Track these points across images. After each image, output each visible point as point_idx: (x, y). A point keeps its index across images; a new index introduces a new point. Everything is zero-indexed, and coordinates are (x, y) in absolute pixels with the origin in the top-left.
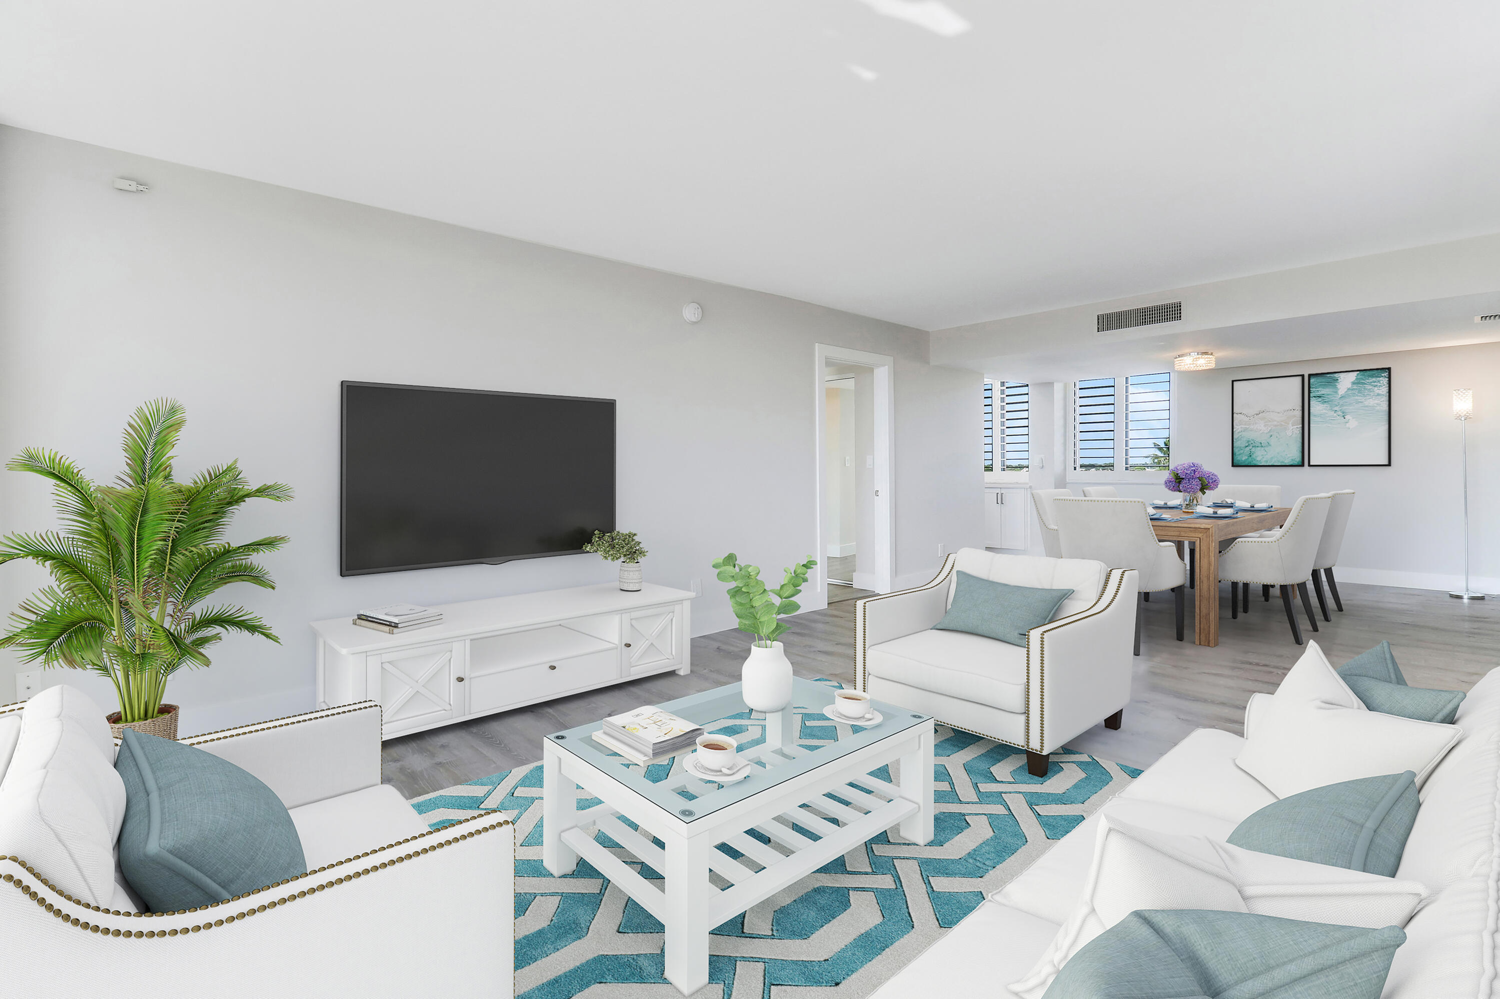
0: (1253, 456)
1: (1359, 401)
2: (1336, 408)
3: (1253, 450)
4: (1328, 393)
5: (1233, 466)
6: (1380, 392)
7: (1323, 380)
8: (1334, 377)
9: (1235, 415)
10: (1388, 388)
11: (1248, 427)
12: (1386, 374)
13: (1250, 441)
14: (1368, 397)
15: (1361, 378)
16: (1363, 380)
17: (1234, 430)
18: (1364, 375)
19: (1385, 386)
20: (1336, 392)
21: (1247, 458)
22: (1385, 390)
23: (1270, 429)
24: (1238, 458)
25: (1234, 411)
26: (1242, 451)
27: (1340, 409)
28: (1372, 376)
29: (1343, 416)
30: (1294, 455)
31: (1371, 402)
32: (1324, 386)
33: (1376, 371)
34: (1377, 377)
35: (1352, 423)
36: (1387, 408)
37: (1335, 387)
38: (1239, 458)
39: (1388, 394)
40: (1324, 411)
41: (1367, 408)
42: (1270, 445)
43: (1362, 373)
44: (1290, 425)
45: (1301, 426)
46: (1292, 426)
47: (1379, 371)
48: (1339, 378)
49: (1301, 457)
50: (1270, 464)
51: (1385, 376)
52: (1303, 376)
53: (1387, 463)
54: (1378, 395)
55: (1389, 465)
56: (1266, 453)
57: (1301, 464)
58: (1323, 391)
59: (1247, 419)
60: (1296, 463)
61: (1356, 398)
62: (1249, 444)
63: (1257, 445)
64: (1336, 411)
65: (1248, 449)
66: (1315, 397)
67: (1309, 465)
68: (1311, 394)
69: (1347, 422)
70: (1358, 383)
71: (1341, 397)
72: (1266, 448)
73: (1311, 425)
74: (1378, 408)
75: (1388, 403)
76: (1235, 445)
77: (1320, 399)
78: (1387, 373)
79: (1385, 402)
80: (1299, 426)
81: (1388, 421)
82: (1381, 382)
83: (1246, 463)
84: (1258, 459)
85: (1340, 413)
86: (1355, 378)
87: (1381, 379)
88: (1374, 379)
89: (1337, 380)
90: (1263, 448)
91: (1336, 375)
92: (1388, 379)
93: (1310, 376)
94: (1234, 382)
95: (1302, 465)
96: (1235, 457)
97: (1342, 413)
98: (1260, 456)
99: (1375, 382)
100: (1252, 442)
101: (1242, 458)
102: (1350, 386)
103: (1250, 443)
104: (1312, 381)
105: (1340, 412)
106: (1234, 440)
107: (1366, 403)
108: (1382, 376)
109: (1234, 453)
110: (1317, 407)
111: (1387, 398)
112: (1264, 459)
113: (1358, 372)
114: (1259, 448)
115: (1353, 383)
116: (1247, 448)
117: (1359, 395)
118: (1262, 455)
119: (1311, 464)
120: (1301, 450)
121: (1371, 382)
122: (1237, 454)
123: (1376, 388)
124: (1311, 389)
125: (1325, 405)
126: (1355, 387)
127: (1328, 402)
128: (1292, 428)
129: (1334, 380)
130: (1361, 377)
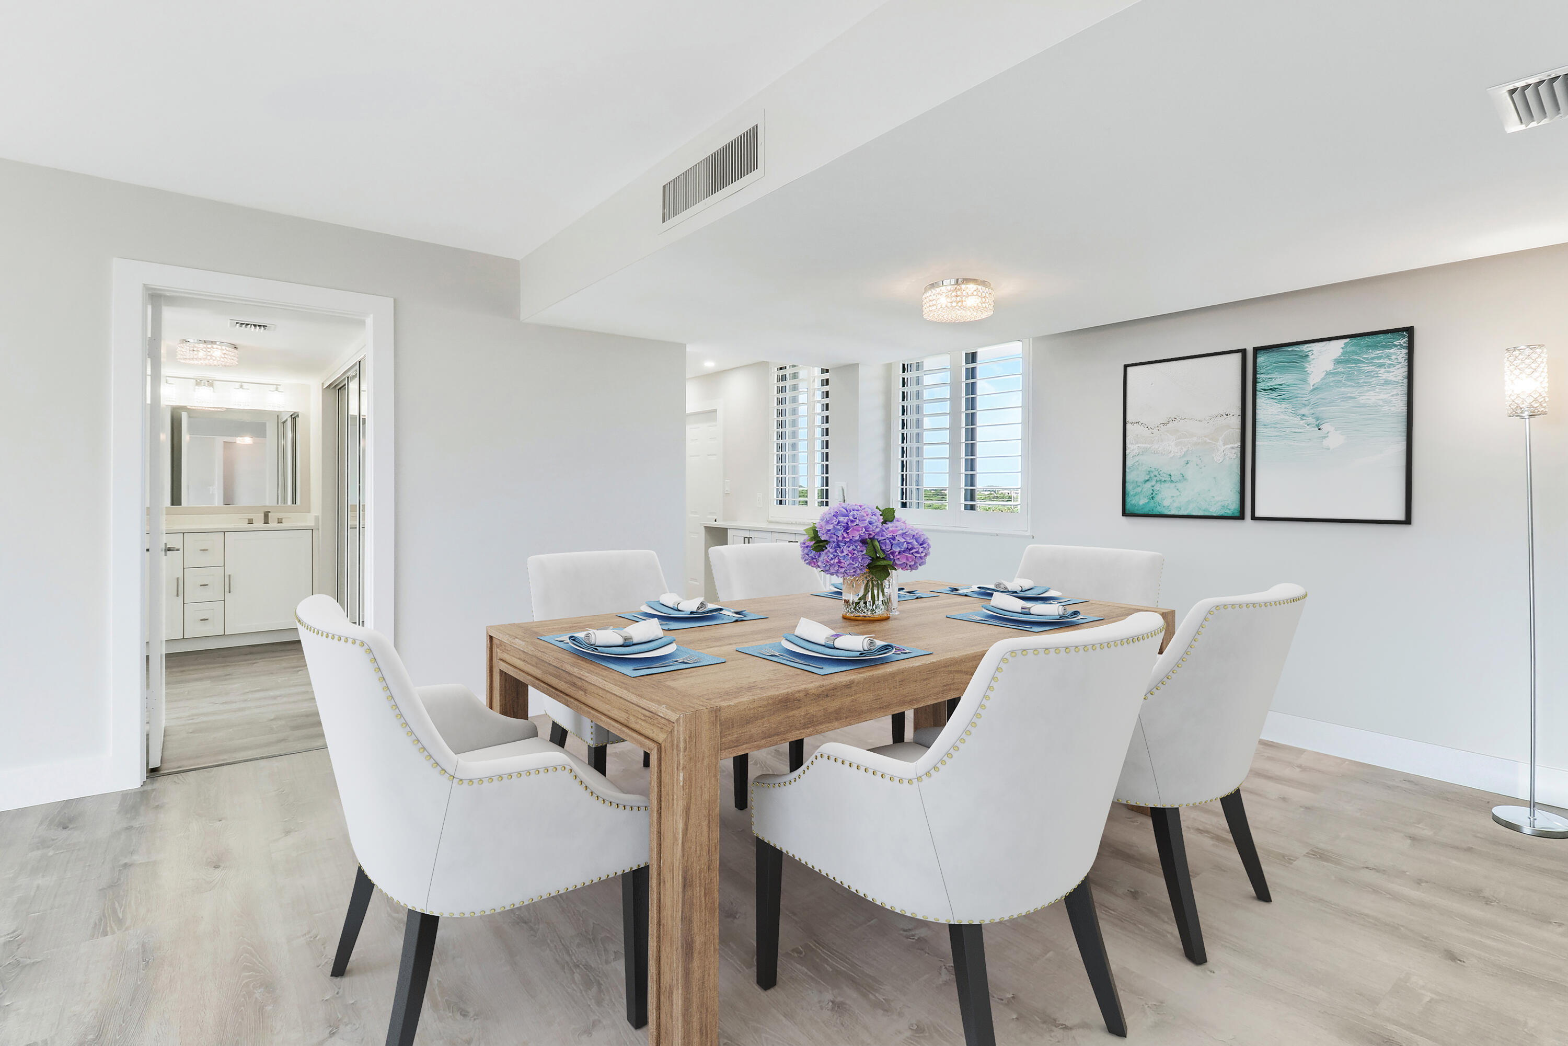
0: (1158, 498)
1: (1349, 395)
2: (1304, 411)
3: (1157, 487)
4: (1290, 382)
5: (1125, 513)
6: (1391, 377)
7: (1281, 358)
8: (1301, 351)
9: (1128, 426)
10: (1406, 369)
11: (1149, 446)
12: (1404, 341)
13: (1152, 472)
14: (1366, 388)
15: (1353, 352)
16: (1357, 354)
17: (1127, 452)
18: (1358, 345)
19: (1399, 366)
20: (1304, 381)
21: (1147, 501)
22: (1400, 372)
23: (1185, 450)
24: (1131, 501)
25: (1128, 419)
26: (1139, 489)
27: (1312, 411)
28: (1375, 346)
29: (1318, 426)
30: (1228, 499)
31: (1372, 397)
32: (1283, 368)
33: (1382, 337)
34: (1385, 347)
35: (1335, 438)
36: (1405, 409)
37: (1303, 370)
38: (1133, 502)
39: (1406, 381)
40: (1282, 417)
41: (1363, 409)
42: (1186, 479)
43: (1355, 340)
44: (1220, 443)
45: (1239, 444)
46: (1224, 445)
47: (1389, 335)
48: (1310, 354)
49: (1238, 502)
50: (1185, 513)
51: (1401, 345)
52: (1243, 352)
53: (1401, 516)
54: (1387, 382)
55: (1408, 521)
56: (1178, 494)
57: (1238, 514)
58: (1279, 379)
59: (1147, 432)
60: (1229, 513)
61: (1343, 389)
62: (1150, 478)
63: (1163, 479)
64: (1304, 415)
65: (1148, 485)
66: (1265, 390)
67: (1254, 518)
68: (1258, 385)
69: (1325, 437)
70: (1348, 361)
71: (1314, 390)
72: (1179, 485)
73: (1257, 443)
74: (1386, 409)
75: (1405, 398)
76: (1128, 478)
77: (1274, 394)
78: (1407, 339)
79: (1399, 397)
80: (1235, 445)
81: (1405, 434)
82: (1393, 357)
83: (1145, 511)
84: (1166, 503)
85: (1311, 420)
86: (1341, 351)
87: (1392, 351)
88: (1378, 352)
89: (1307, 356)
90: (1173, 485)
91: (1305, 348)
92: (1406, 351)
93: (1257, 350)
94: (1129, 369)
95: (1241, 517)
96: (1128, 500)
97: (1314, 420)
98: (1169, 500)
99: (1380, 358)
100: (1156, 473)
101: (1138, 501)
102: (1330, 367)
103: (1152, 475)
104: (1261, 359)
105: (1311, 418)
106: (1127, 470)
107: (1362, 400)
108: (1396, 346)
109: (1127, 492)
110: (1267, 409)
111: (1405, 389)
112: (1175, 505)
113: (1347, 340)
114: (1167, 485)
115: (1338, 362)
116: (1148, 482)
117: (1349, 383)
118: (1172, 497)
119: (1257, 514)
120: (1238, 489)
121: (1373, 358)
122: (1132, 493)
123: (1382, 370)
124: (1258, 376)
125: (1284, 405)
126: (1341, 369)
127: (1288, 399)
128: (1223, 448)
129: (1302, 357)
130: (1353, 348)
